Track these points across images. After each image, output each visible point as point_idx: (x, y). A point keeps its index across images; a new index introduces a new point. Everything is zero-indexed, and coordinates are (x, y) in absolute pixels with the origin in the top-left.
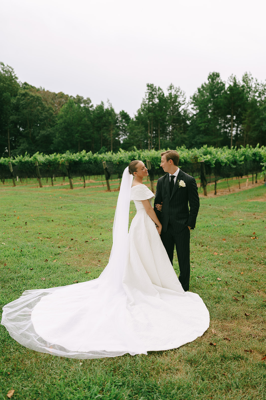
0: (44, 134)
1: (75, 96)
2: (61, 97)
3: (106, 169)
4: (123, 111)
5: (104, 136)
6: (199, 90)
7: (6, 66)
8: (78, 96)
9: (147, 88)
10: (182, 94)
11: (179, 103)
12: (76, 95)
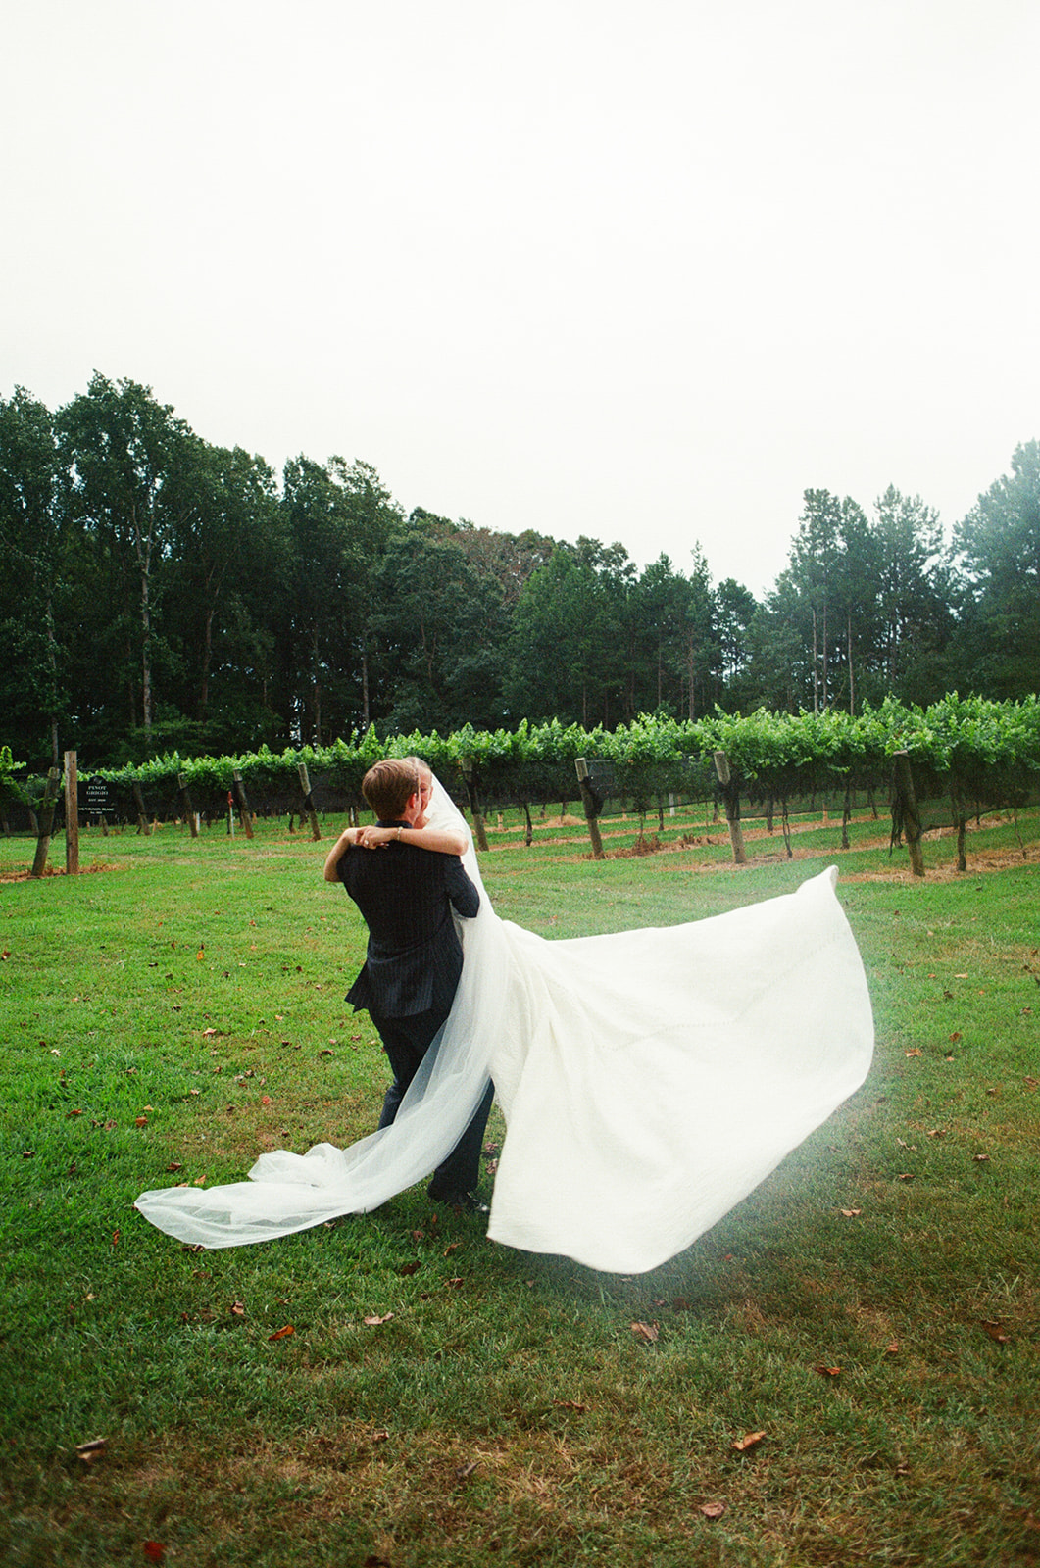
0: (470, 667)
1: (573, 541)
2: (531, 547)
3: (587, 780)
4: (731, 584)
5: (664, 667)
6: (983, 500)
7: (350, 463)
8: (583, 540)
9: (805, 504)
10: (929, 519)
11: (920, 550)
12: (578, 539)
